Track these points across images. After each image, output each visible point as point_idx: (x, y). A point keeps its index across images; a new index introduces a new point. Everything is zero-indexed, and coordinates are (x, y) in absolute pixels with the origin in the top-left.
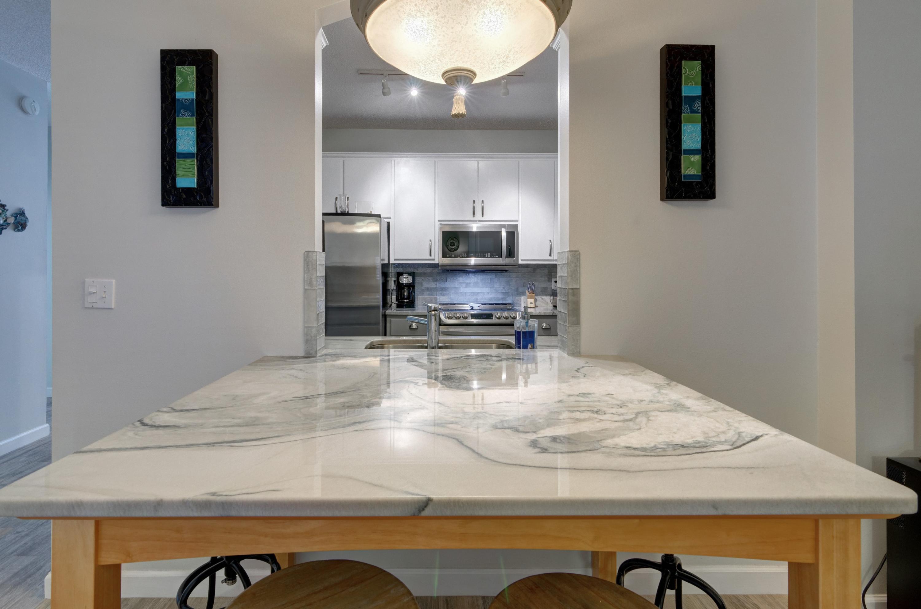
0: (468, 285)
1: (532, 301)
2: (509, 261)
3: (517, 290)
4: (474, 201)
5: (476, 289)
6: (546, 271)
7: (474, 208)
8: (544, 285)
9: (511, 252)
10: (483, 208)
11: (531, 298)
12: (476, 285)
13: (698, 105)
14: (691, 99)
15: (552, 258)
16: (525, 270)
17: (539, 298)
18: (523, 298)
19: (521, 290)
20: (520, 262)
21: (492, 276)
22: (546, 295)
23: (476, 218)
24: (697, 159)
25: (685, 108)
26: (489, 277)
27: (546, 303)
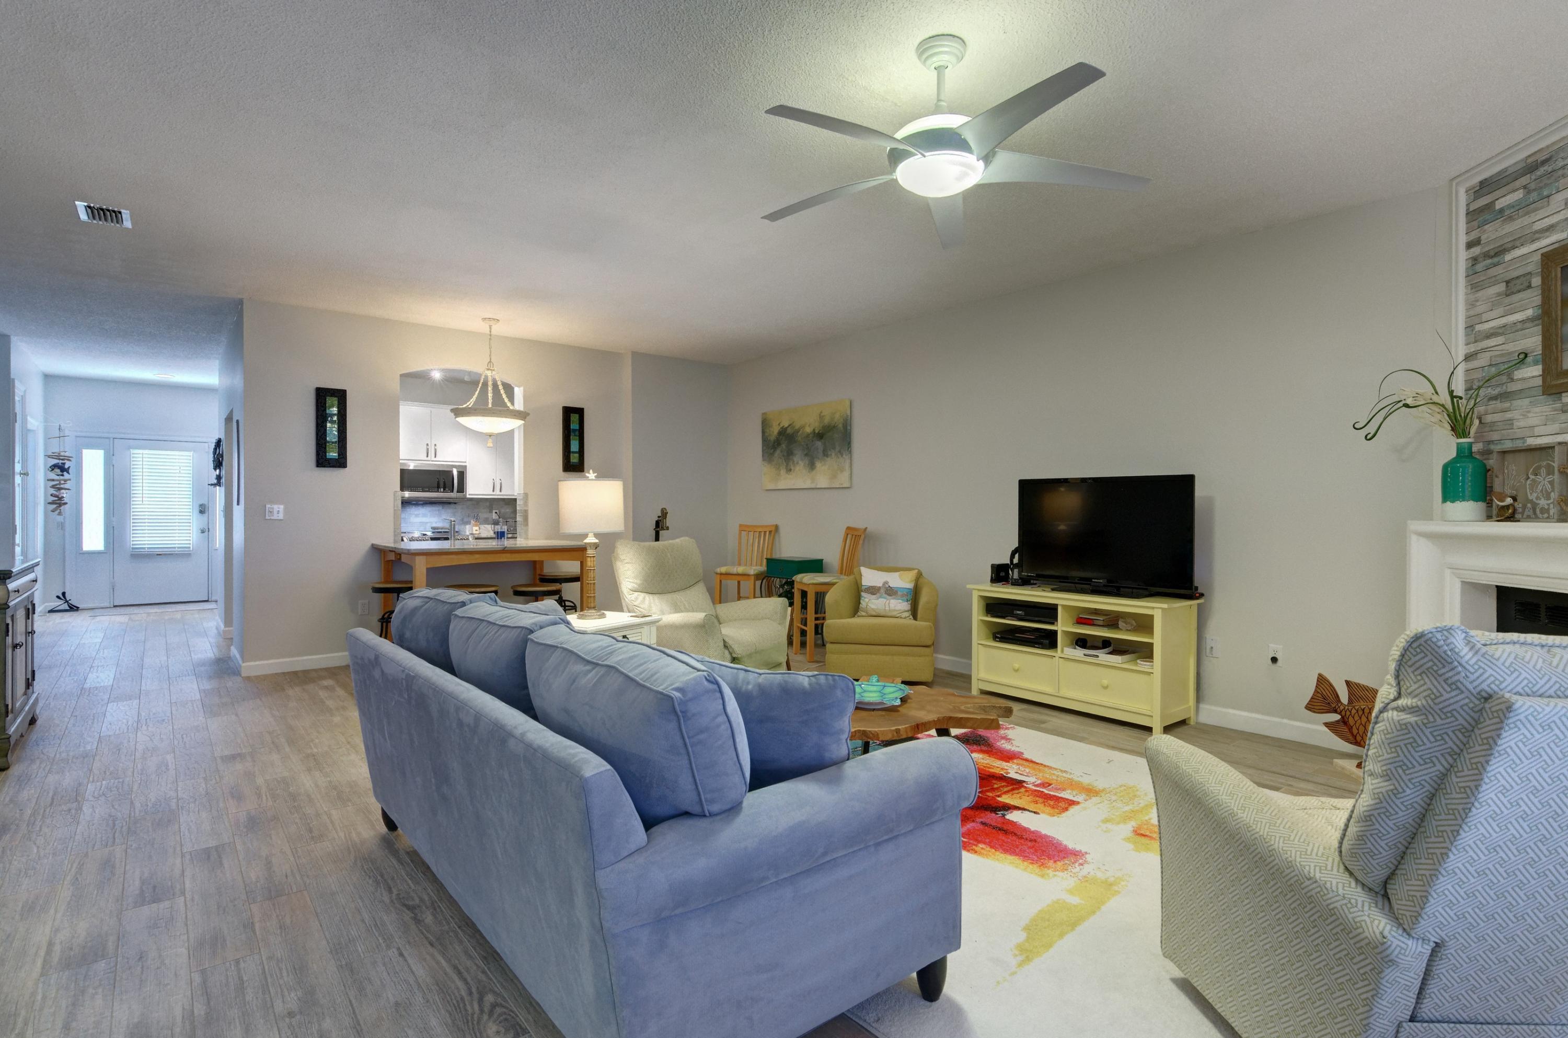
0: (417, 516)
1: (477, 528)
2: (460, 495)
3: (462, 520)
4: (427, 445)
5: (424, 520)
6: (488, 504)
7: (428, 449)
8: (486, 515)
9: (461, 489)
10: (436, 450)
11: (476, 526)
12: (425, 515)
13: (577, 433)
14: (575, 430)
15: (502, 493)
16: (469, 503)
17: (482, 527)
18: (468, 527)
19: (465, 520)
20: (468, 496)
21: (439, 508)
22: (488, 524)
23: (429, 458)
24: (577, 455)
25: (572, 434)
26: (437, 508)
27: (489, 531)
